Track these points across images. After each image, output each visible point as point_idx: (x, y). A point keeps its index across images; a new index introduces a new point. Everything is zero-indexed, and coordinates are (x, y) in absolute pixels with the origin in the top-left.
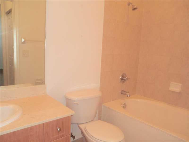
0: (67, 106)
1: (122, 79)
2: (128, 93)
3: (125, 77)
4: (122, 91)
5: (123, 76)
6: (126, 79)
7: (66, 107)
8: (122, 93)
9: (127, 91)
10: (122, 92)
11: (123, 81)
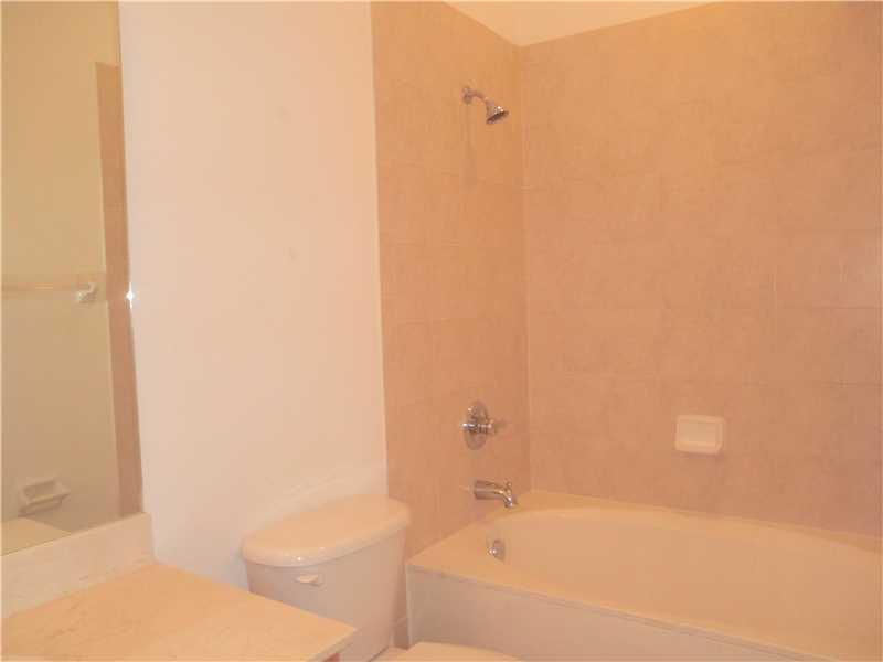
0: (252, 591)
1: (472, 431)
2: (506, 490)
3: (483, 419)
4: (479, 483)
5: (477, 416)
6: (490, 426)
7: (252, 595)
8: (478, 496)
9: (503, 483)
10: (478, 490)
11: (477, 436)
